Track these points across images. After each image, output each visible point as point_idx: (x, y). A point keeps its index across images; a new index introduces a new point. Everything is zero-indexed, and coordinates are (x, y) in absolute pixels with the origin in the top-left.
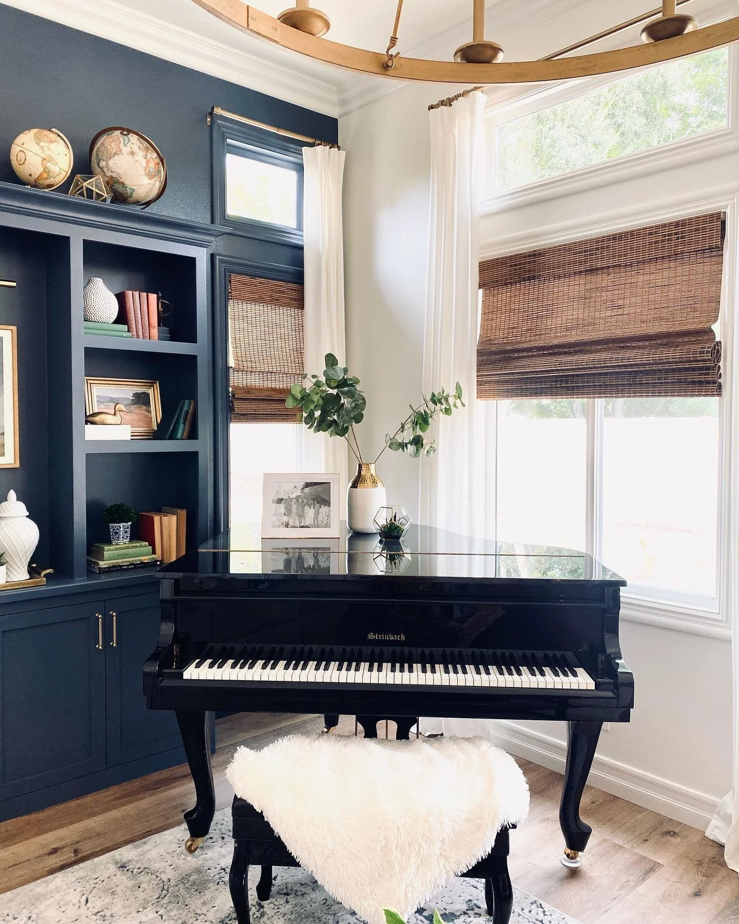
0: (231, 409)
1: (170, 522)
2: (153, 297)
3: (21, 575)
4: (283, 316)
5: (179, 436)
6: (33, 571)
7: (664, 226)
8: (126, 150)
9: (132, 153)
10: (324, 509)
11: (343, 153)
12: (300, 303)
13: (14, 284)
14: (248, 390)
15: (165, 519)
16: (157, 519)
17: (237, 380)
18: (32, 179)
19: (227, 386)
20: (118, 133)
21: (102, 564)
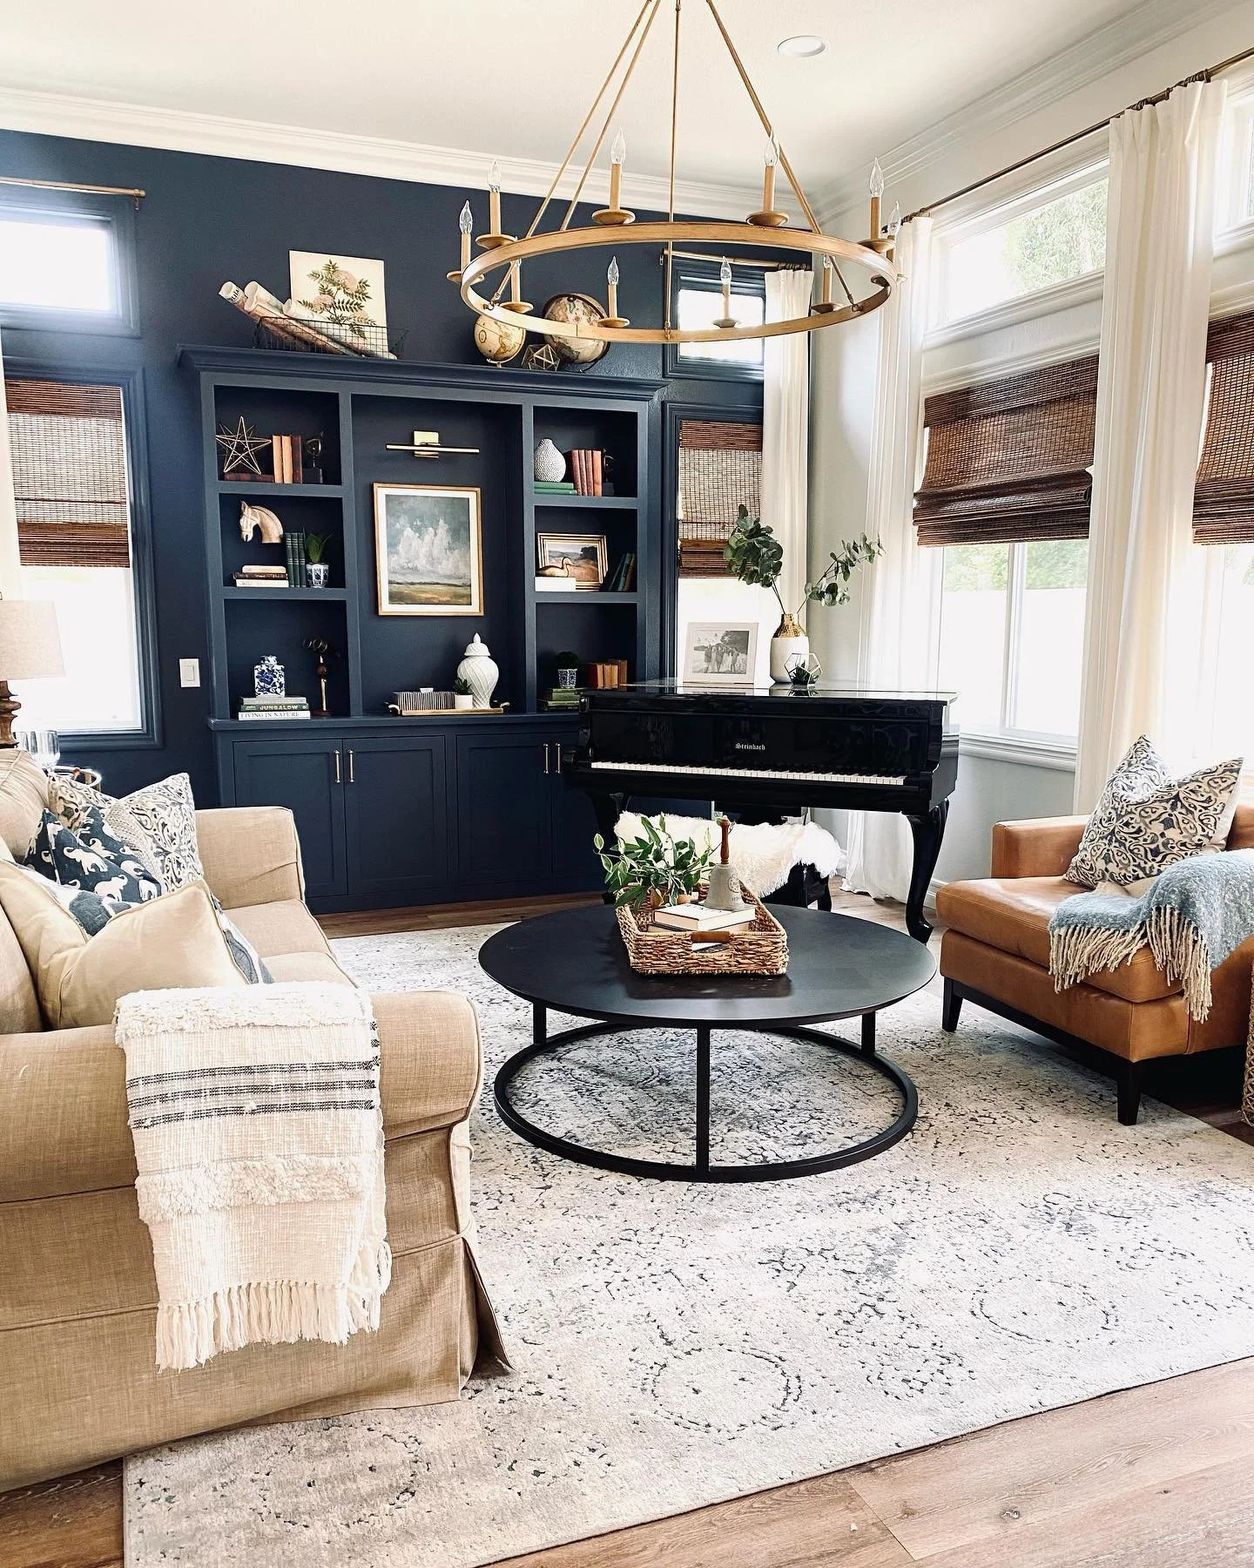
0: (679, 563)
1: (611, 673)
2: (598, 454)
3: (485, 706)
4: (737, 461)
5: (620, 589)
6: (492, 705)
7: (1064, 365)
8: (571, 317)
9: (577, 319)
10: (741, 656)
11: (811, 274)
12: (758, 445)
13: (477, 451)
14: (697, 543)
15: (607, 667)
16: (599, 668)
17: (686, 532)
18: (492, 354)
19: (676, 537)
20: (565, 299)
21: (550, 703)
